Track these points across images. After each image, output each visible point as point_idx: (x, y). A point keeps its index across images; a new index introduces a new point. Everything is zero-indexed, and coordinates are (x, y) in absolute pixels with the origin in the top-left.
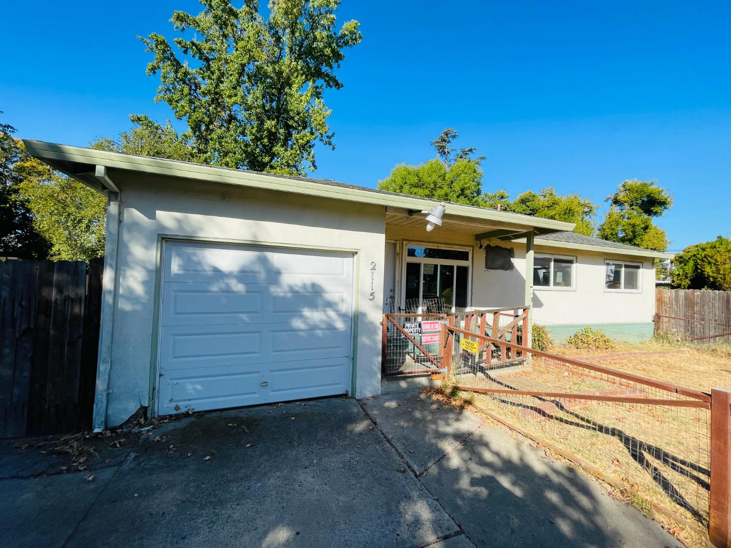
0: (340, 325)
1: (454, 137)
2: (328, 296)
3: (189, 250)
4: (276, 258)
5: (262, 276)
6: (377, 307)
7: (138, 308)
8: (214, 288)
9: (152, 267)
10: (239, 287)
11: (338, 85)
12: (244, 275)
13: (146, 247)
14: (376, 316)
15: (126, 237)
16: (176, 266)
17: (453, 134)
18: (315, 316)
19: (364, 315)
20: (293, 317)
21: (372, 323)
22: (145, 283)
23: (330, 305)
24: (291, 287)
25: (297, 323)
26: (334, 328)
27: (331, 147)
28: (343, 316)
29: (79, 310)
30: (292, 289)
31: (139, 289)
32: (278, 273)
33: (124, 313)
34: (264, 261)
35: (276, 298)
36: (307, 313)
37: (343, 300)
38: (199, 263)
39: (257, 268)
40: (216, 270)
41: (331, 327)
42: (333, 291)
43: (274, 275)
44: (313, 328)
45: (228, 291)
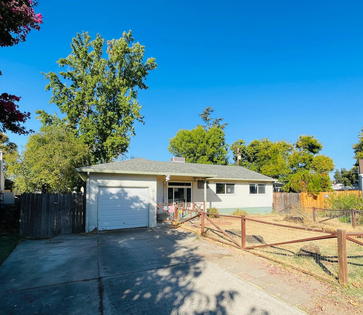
0: (144, 207)
1: (212, 111)
2: (141, 199)
3: (104, 189)
4: (126, 190)
5: (123, 195)
6: (155, 202)
7: (94, 203)
8: (111, 198)
9: (97, 193)
10: (117, 198)
11: (145, 87)
12: (118, 194)
13: (95, 188)
14: (155, 205)
15: (91, 186)
16: (101, 192)
18: (137, 205)
19: (151, 204)
20: (131, 205)
21: (153, 206)
22: (95, 197)
23: (141, 201)
24: (130, 197)
25: (132, 207)
26: (143, 208)
27: (143, 123)
28: (145, 205)
29: (82, 204)
30: (131, 198)
31: (94, 199)
32: (127, 193)
33: (91, 204)
34: (123, 191)
35: (127, 200)
36: (135, 204)
37: (145, 200)
38: (107, 192)
39: (122, 192)
40: (111, 194)
41: (141, 208)
42: (142, 198)
43: (126, 194)
44: (136, 208)
45: (114, 199)
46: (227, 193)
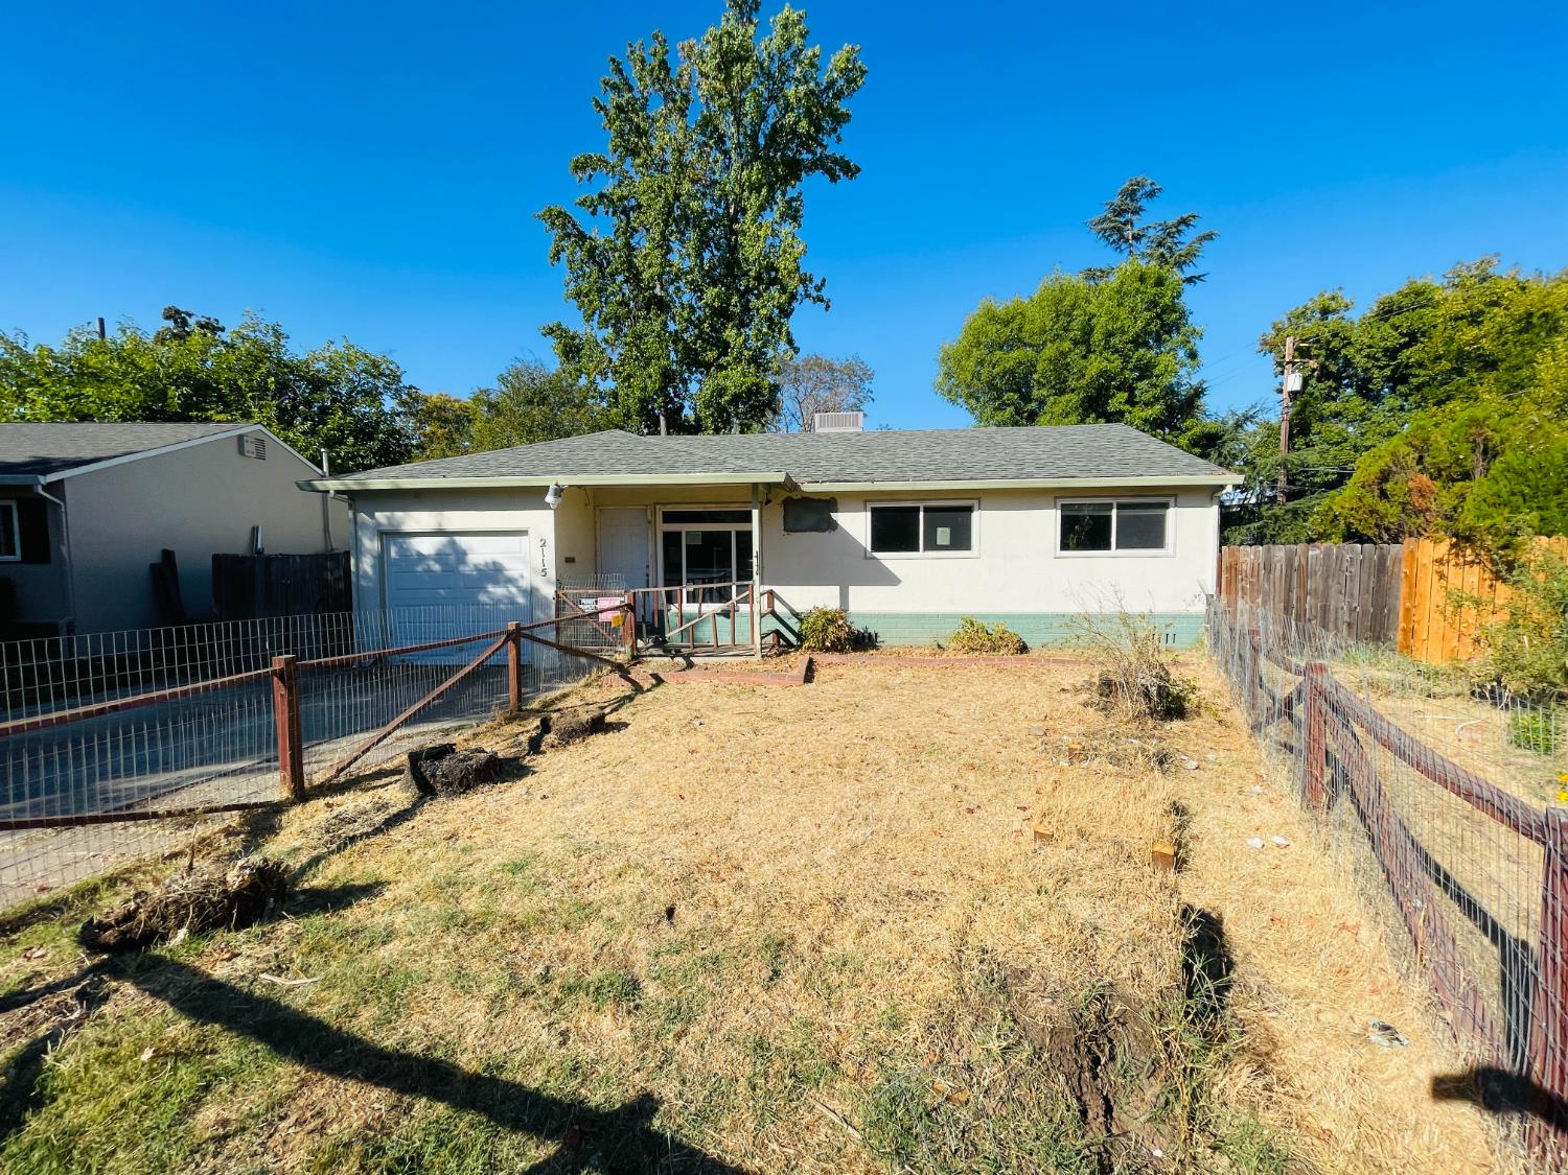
0: (521, 600)
1: (1151, 194)
2: (509, 573)
3: (400, 540)
4: (462, 541)
5: (452, 558)
6: (549, 582)
7: (370, 584)
8: (420, 569)
9: (375, 554)
10: (437, 567)
11: (850, 170)
12: (440, 556)
13: (372, 540)
14: (548, 591)
15: (360, 533)
16: (393, 552)
17: (1148, 188)
18: (498, 591)
19: (537, 590)
20: (478, 592)
21: (546, 598)
22: (373, 566)
23: (510, 581)
24: (476, 566)
25: (483, 598)
26: (517, 604)
27: (823, 305)
28: (523, 592)
29: (342, 585)
30: (476, 567)
31: (369, 570)
32: (465, 553)
33: (363, 587)
34: (453, 544)
35: (464, 576)
36: (491, 588)
37: (522, 577)
38: (408, 550)
39: (449, 551)
40: (419, 554)
41: (513, 602)
42: (513, 569)
43: (462, 555)
44: (497, 602)
45: (429, 571)
46: (932, 545)
